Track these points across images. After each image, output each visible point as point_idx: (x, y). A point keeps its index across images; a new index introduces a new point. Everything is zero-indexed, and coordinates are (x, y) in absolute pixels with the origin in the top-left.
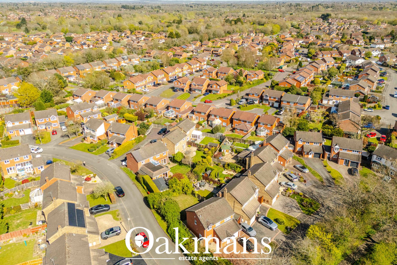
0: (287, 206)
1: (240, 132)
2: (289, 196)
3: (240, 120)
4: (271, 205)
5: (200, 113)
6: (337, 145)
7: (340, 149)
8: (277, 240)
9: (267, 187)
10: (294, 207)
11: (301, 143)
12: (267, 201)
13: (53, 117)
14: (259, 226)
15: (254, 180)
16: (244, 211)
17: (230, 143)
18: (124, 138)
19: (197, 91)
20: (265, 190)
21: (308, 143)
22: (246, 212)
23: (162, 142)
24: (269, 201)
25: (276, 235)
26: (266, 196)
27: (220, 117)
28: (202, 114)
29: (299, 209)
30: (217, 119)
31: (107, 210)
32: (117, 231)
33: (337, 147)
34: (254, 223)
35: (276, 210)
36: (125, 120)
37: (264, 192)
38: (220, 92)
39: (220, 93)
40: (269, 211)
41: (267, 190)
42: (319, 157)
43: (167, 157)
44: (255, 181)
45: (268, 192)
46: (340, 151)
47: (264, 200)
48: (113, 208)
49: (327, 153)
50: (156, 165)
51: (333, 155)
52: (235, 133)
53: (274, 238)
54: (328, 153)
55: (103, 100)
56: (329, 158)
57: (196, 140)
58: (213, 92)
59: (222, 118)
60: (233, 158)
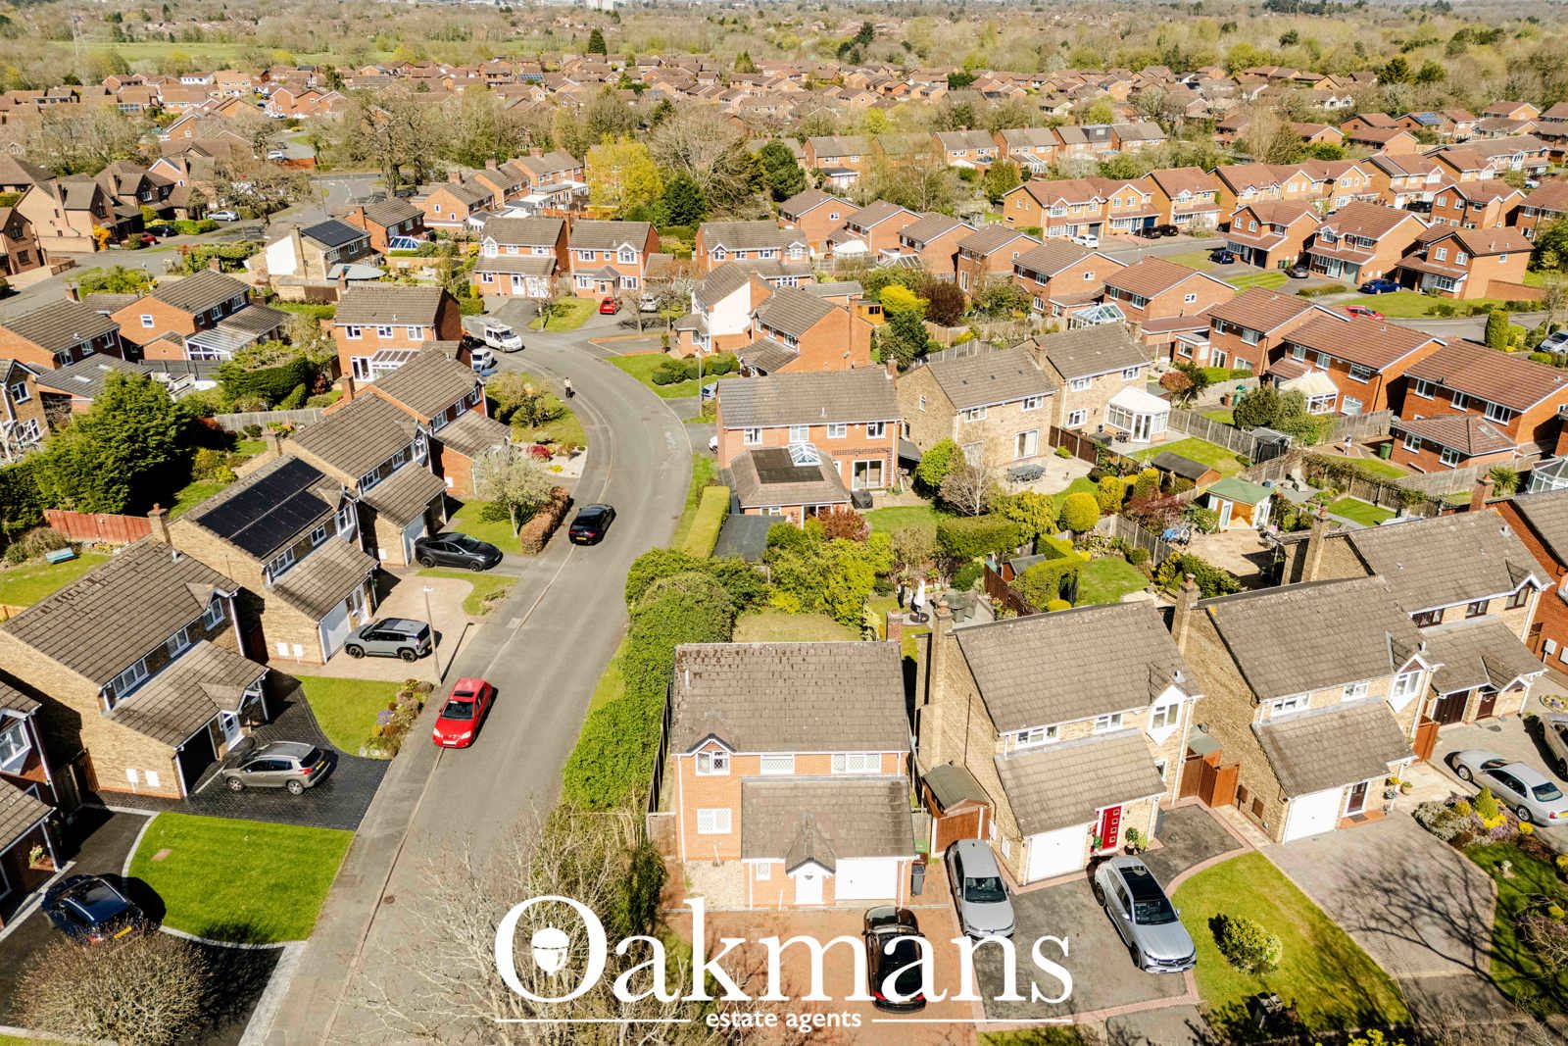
0: (1387, 891)
1: (1419, 457)
2: (1457, 841)
3: (1447, 394)
4: (1271, 835)
5: (1239, 331)
8: (1120, 1036)
9: (1269, 713)
10: (1445, 916)
12: (1257, 807)
13: (626, 249)
14: (1081, 906)
15: (1204, 642)
16: (1005, 775)
17: (1303, 487)
18: (792, 357)
19: (1333, 272)
20: (1258, 723)
22: (1009, 784)
24: (1268, 805)
25: (1141, 1007)
26: (1256, 769)
27: (1333, 364)
28: (1249, 339)
29: (1469, 940)
30: (1316, 369)
32: (403, 638)
34: (1062, 881)
35: (1280, 877)
36: (882, 314)
37: (1247, 735)
38: (1465, 283)
39: (1462, 294)
40: (1233, 862)
41: (1268, 731)
43: (888, 451)
44: (1211, 647)
45: (1272, 747)
47: (1241, 794)
50: (796, 464)
52: (1386, 462)
53: (1114, 1012)
55: (867, 243)
57: (1123, 438)
58: (1426, 282)
59: (1345, 367)
60: (1252, 557)
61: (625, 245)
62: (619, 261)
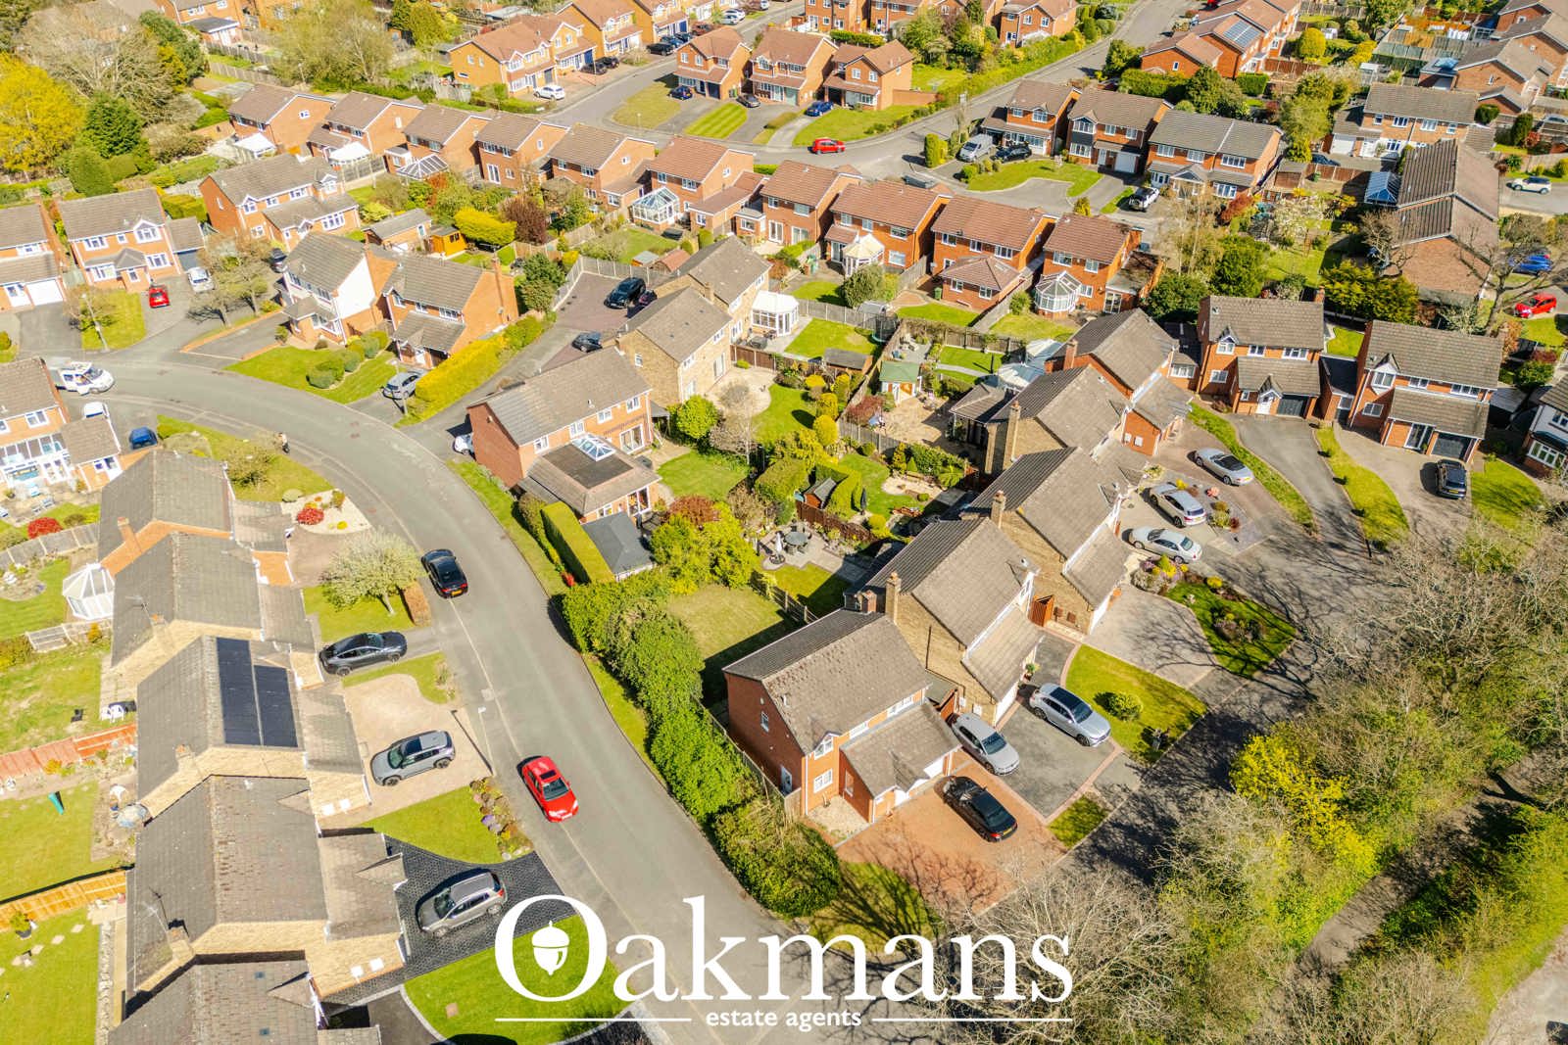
0: (1152, 639)
1: (963, 295)
2: (1162, 592)
3: (966, 243)
4: (1084, 631)
5: (791, 206)
6: (1385, 360)
7: (1398, 377)
8: (1106, 790)
9: (1074, 562)
10: (1184, 640)
11: (1227, 353)
12: (1071, 618)
13: (144, 226)
14: (1033, 724)
15: (1016, 530)
16: (972, 669)
17: (917, 347)
18: (459, 330)
19: (776, 96)
20: (1065, 571)
21: (1261, 349)
22: (977, 673)
23: (622, 353)
24: (1079, 615)
25: (1102, 767)
26: (1068, 597)
27: (876, 226)
28: (800, 213)
29: (1202, 651)
30: (863, 234)
31: (396, 657)
32: (436, 752)
33: (1386, 369)
34: (1010, 714)
35: (1104, 656)
36: (461, 239)
37: (1058, 579)
38: (880, 97)
39: (879, 106)
40: (1077, 657)
41: (1070, 572)
42: (1303, 414)
43: (644, 416)
44: (1023, 532)
45: (1074, 583)
46: (1399, 388)
47: (1057, 613)
48: (419, 644)
49: (1338, 396)
50: (598, 459)
51: (1363, 402)
52: (941, 302)
53: (1093, 778)
54: (1345, 395)
55: (365, 143)
56: (1344, 418)
57: (770, 335)
58: (849, 97)
59: (887, 229)
60: (929, 421)
61: (142, 222)
62: (139, 241)
